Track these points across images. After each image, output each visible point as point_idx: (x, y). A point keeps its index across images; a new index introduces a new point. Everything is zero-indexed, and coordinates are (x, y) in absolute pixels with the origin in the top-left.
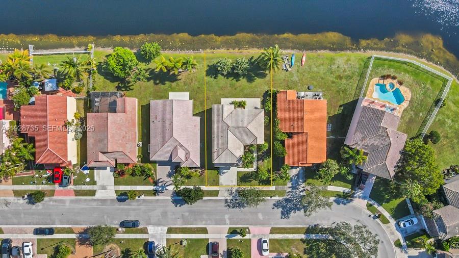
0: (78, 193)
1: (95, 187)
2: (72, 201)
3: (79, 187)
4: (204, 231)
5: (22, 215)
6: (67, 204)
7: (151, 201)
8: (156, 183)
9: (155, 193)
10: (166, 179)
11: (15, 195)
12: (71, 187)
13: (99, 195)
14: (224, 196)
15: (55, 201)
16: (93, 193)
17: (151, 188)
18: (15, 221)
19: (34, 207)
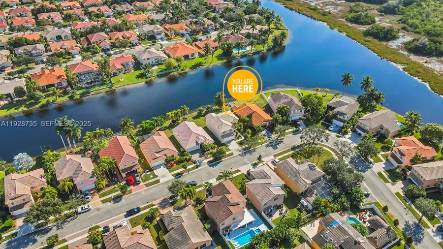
0: (147, 185)
1: (158, 178)
2: (145, 191)
3: (147, 182)
4: (239, 171)
5: (113, 211)
6: (143, 193)
7: (197, 171)
8: (195, 163)
9: (197, 167)
10: (199, 159)
11: (103, 203)
12: (142, 184)
13: (162, 181)
14: (236, 153)
15: (134, 194)
16: (158, 181)
17: (193, 165)
18: (108, 216)
19: (119, 203)
